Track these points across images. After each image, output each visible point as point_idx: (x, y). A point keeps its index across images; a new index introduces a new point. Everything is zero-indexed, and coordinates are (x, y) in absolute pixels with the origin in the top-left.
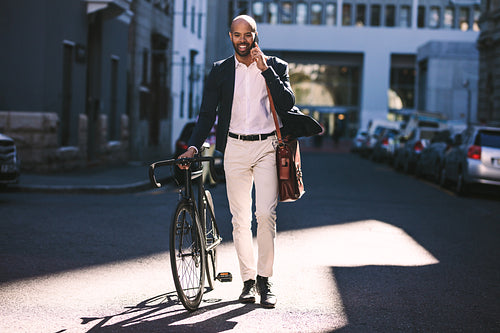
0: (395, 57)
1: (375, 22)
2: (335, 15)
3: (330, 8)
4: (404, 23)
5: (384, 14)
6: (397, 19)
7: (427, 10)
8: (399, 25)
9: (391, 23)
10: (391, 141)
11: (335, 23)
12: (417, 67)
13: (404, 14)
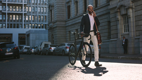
0: (19, 34)
1: (14, 27)
2: (5, 26)
3: (4, 25)
4: (21, 27)
5: (16, 26)
6: (19, 27)
7: (26, 24)
8: (19, 28)
9: (18, 27)
10: (33, 50)
11: (5, 28)
12: (26, 36)
13: (20, 25)
